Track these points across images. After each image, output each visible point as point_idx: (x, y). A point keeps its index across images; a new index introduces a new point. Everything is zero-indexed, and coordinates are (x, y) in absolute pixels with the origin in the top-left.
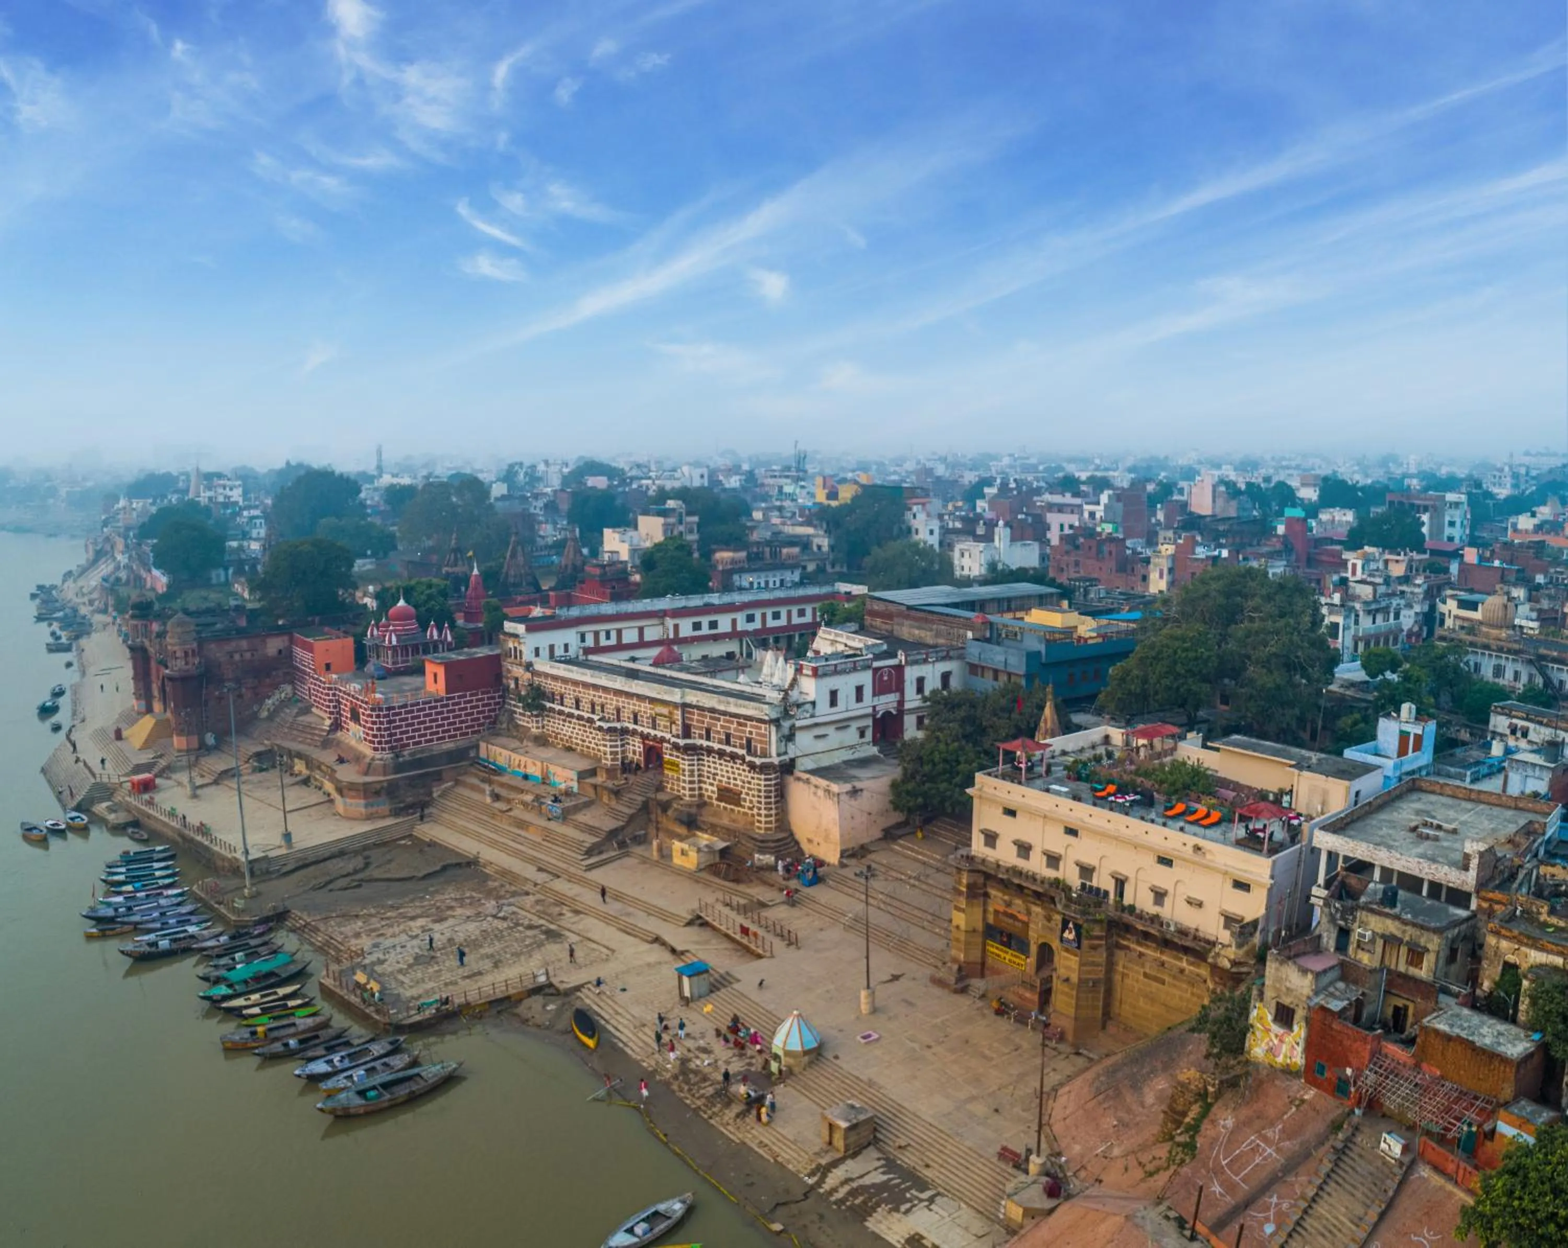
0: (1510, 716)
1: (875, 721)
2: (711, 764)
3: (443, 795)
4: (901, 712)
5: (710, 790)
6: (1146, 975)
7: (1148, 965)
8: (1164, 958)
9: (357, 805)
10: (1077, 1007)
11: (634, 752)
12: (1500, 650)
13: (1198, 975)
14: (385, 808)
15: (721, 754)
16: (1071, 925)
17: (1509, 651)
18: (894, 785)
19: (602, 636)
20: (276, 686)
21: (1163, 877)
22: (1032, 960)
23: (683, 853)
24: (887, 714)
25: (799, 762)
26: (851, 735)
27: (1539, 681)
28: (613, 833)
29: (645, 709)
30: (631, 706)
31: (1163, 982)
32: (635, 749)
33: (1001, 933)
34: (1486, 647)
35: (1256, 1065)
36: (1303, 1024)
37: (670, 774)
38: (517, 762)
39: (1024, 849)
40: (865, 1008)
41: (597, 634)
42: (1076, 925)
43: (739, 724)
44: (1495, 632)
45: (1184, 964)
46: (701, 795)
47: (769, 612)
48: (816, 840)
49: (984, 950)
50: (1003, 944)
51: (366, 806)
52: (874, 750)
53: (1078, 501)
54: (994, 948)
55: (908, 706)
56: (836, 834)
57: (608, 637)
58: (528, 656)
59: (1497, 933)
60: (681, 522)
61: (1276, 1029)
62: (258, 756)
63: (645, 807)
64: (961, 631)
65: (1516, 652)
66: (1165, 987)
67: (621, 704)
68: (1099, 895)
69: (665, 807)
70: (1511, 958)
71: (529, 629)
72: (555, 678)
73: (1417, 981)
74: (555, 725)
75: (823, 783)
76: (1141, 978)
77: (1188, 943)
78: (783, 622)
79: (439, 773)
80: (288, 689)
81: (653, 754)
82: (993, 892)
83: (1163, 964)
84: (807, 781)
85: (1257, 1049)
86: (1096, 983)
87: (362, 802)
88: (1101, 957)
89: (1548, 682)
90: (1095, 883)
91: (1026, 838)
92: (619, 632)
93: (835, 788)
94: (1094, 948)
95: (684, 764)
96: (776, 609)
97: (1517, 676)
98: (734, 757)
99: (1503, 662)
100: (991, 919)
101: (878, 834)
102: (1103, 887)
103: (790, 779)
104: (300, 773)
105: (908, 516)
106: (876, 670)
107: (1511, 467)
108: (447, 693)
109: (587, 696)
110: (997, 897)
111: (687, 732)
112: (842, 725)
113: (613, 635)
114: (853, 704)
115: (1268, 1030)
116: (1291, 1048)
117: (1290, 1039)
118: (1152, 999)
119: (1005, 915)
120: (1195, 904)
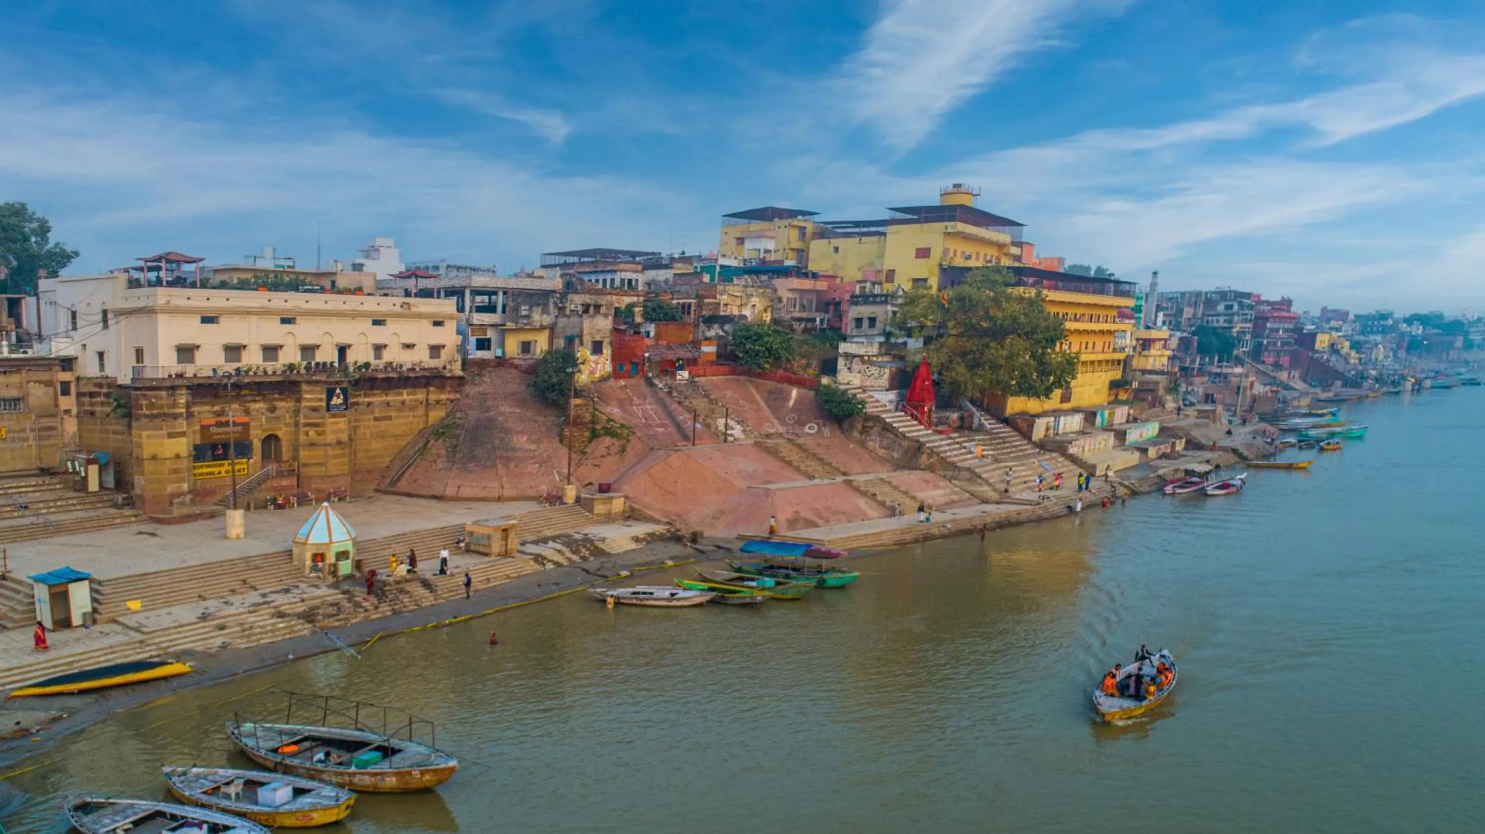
6: (376, 419)
7: (377, 409)
8: (389, 398)
10: (349, 464)
13: (416, 400)
16: (338, 391)
21: (379, 335)
22: (257, 457)
31: (389, 418)
33: (214, 447)
35: (584, 386)
36: (609, 346)
39: (233, 351)
42: (342, 390)
45: (405, 397)
49: (193, 475)
50: (215, 458)
54: (207, 469)
61: (593, 358)
66: (394, 421)
68: (330, 367)
76: (372, 423)
83: (388, 404)
85: (583, 376)
90: (320, 358)
91: (236, 340)
100: (200, 439)
102: (327, 359)
110: (205, 412)
115: (588, 361)
116: (603, 364)
117: (602, 359)
118: (382, 436)
119: (219, 425)
120: (409, 346)
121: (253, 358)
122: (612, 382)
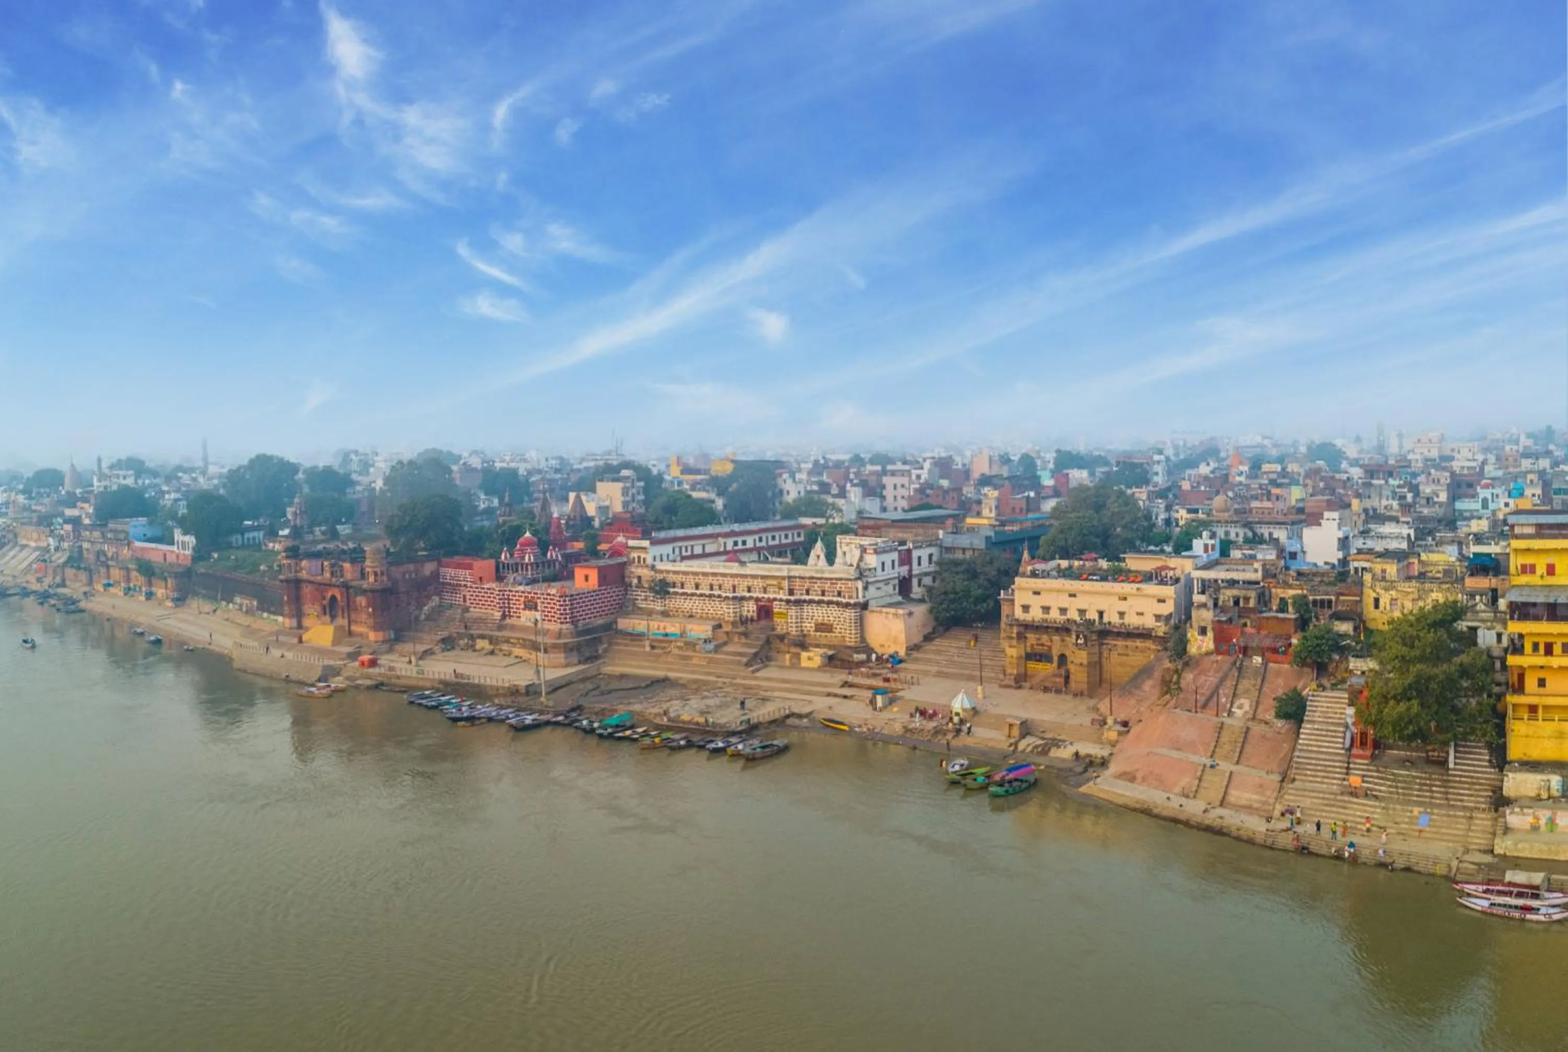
0: (1241, 549)
1: (900, 581)
2: (808, 610)
3: (605, 651)
4: (911, 576)
5: (809, 626)
6: (1119, 654)
8: (1129, 643)
9: (560, 657)
10: (1088, 677)
11: (748, 611)
12: (1227, 522)
14: (575, 659)
15: (819, 602)
16: (1081, 636)
17: (1232, 522)
18: (931, 611)
19: (684, 550)
20: (429, 597)
21: (1122, 606)
22: (1055, 664)
23: (809, 659)
24: (904, 577)
25: (871, 603)
26: (889, 589)
27: (1250, 534)
28: (756, 654)
29: (759, 583)
30: (743, 584)
31: (1127, 655)
32: (750, 609)
33: (1036, 655)
34: (1219, 522)
35: (1194, 657)
36: (1211, 631)
37: (779, 620)
38: (656, 627)
39: (1046, 609)
40: (980, 696)
41: (680, 548)
42: (1084, 635)
43: (832, 584)
44: (1221, 514)
46: (802, 631)
47: (770, 535)
48: (886, 645)
49: (1026, 667)
50: (1036, 660)
51: (566, 658)
52: (900, 598)
53: (907, 467)
54: (1032, 665)
55: (914, 573)
56: (902, 637)
57: (686, 551)
58: (649, 561)
59: (1275, 587)
60: (633, 487)
61: (1200, 638)
62: (443, 641)
63: (768, 641)
64: (934, 531)
65: (1236, 522)
66: (1130, 657)
67: (736, 583)
68: (1091, 623)
69: (782, 638)
70: (1282, 596)
71: (652, 543)
72: (675, 572)
73: (1250, 608)
74: (673, 604)
75: (892, 610)
76: (1117, 655)
77: (1140, 631)
78: (777, 542)
79: (600, 638)
80: (436, 599)
81: (765, 611)
82: (1028, 635)
83: (1127, 647)
84: (881, 612)
85: (1193, 650)
86: (1095, 663)
87: (563, 655)
88: (1096, 650)
89: (1255, 534)
90: (1087, 617)
91: (1047, 604)
92: (692, 547)
93: (901, 612)
94: (1092, 645)
95: (793, 612)
96: (774, 534)
97: (1237, 535)
98: (829, 603)
99: (1229, 529)
100: (1029, 650)
101: (921, 639)
102: (1092, 618)
103: (866, 613)
104: (483, 649)
105: (780, 481)
106: (899, 551)
107: (1172, 442)
108: (600, 586)
109: (705, 582)
110: (1032, 637)
111: (791, 592)
112: (886, 582)
113: (689, 549)
114: (891, 571)
115: (1196, 639)
116: (1208, 642)
117: (1206, 639)
118: (1122, 665)
119: (1038, 645)
120: (1140, 614)
121: (1054, 615)
122: (1214, 657)
